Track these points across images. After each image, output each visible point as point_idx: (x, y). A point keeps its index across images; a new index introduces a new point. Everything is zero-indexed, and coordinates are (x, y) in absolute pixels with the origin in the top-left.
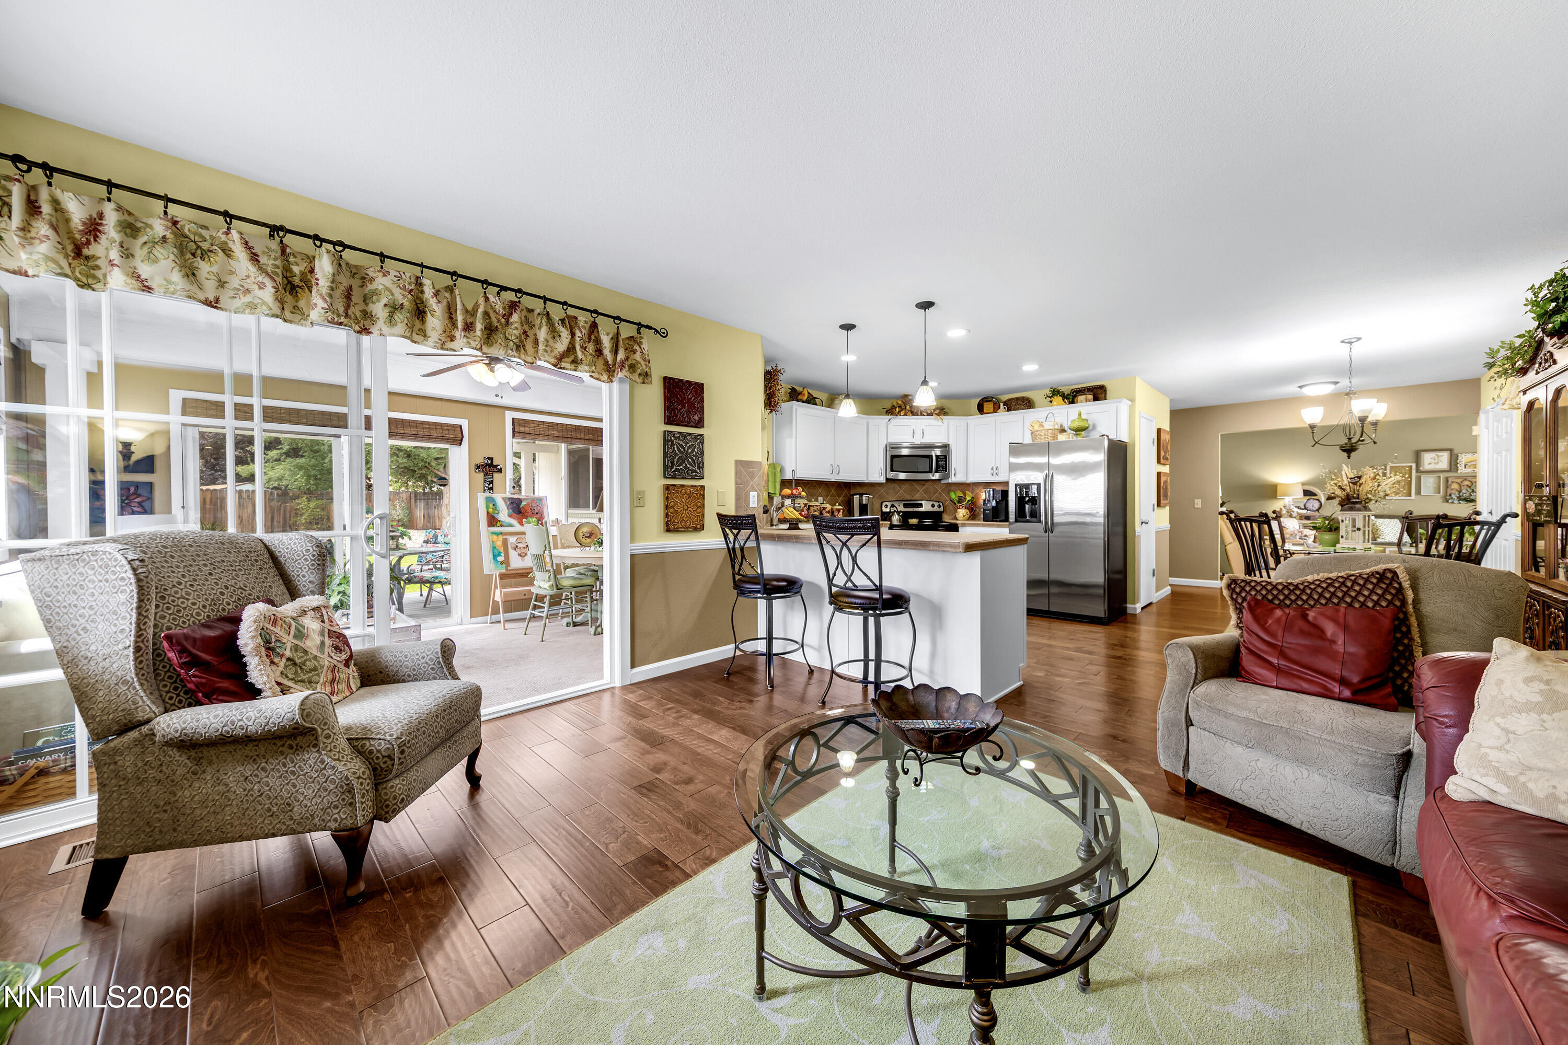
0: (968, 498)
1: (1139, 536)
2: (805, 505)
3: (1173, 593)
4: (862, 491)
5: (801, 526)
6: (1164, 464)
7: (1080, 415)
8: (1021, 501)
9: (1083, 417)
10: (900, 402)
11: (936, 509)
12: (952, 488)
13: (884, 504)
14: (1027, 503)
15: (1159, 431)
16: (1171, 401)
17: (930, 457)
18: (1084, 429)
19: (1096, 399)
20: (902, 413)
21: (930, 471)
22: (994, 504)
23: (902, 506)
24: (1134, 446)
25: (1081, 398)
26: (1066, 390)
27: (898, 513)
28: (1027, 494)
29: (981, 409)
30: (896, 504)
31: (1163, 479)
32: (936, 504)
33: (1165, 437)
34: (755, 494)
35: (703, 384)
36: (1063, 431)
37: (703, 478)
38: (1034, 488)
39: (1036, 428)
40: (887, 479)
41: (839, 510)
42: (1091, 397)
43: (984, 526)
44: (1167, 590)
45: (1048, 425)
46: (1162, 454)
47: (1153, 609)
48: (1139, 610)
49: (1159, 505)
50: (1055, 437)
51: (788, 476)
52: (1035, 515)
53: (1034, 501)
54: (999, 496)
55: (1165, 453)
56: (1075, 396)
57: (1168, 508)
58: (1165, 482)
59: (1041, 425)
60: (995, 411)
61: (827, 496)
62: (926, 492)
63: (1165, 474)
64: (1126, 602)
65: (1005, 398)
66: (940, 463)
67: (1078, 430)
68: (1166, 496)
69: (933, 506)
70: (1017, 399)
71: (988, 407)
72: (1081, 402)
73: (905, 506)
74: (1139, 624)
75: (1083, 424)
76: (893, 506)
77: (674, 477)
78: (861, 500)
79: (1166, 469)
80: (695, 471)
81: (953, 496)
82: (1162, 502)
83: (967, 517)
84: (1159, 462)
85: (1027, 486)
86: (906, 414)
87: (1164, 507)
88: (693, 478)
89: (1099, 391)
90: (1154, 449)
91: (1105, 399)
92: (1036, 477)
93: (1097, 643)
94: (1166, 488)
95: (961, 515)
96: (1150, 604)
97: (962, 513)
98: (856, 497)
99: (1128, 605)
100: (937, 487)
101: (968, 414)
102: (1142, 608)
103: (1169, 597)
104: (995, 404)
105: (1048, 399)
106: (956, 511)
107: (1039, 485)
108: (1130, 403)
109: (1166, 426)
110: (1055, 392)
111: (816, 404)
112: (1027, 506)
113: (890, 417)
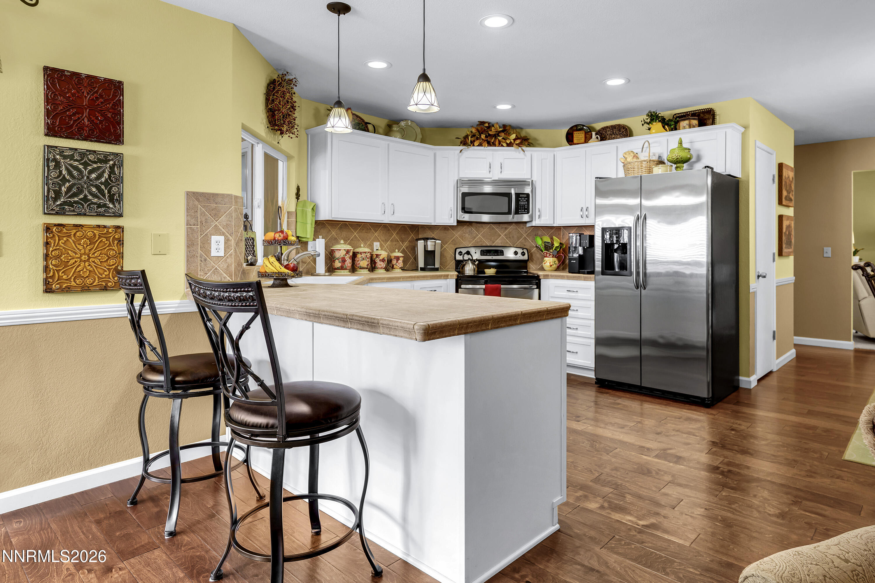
0: (556, 244)
1: (755, 293)
2: (348, 252)
3: (799, 357)
4: (425, 236)
5: (290, 282)
6: (788, 206)
7: (681, 143)
8: (608, 249)
9: (685, 145)
10: (474, 130)
11: (519, 257)
12: (540, 233)
13: (458, 251)
14: (616, 251)
15: (781, 166)
16: (795, 132)
17: (509, 195)
18: (686, 161)
19: (702, 123)
20: (477, 143)
21: (509, 213)
22: (581, 251)
23: (479, 253)
24: (748, 182)
25: (684, 123)
26: (667, 114)
27: (473, 261)
28: (618, 241)
29: (570, 139)
30: (472, 251)
31: (785, 223)
32: (520, 251)
33: (789, 174)
34: (222, 239)
35: (120, 83)
36: (661, 162)
37: (121, 216)
38: (626, 233)
39: (629, 159)
40: (458, 222)
41: (398, 258)
42: (695, 122)
43: (568, 278)
44: (792, 353)
45: (644, 156)
46: (785, 193)
47: (773, 381)
48: (754, 384)
49: (780, 254)
50: (650, 171)
51: (324, 216)
52: (623, 266)
53: (624, 248)
54: (586, 242)
55: (789, 192)
56: (677, 122)
57: (792, 258)
58: (789, 227)
59: (636, 156)
60: (586, 142)
61: (386, 241)
62: (508, 236)
63: (788, 217)
64: (737, 373)
65: (599, 126)
66: (521, 203)
67: (679, 162)
68: (789, 243)
69: (516, 253)
70: (613, 127)
71: (578, 136)
72: (684, 128)
73: (483, 253)
74: (751, 405)
75: (684, 155)
76: (468, 253)
77: (61, 212)
78: (425, 247)
79: (790, 212)
80: (105, 205)
81: (539, 242)
82: (785, 250)
83: (555, 266)
84: (780, 203)
85: (617, 231)
86: (480, 145)
87: (788, 255)
88: (99, 215)
89: (707, 116)
90: (776, 186)
91: (713, 123)
92: (627, 221)
93: (692, 439)
94: (790, 234)
95: (548, 264)
96: (771, 372)
97: (549, 262)
98: (421, 243)
99: (741, 378)
100: (521, 230)
101: (556, 145)
102: (759, 380)
103: (794, 364)
104: (586, 133)
105: (646, 126)
106: (543, 260)
107: (629, 229)
108: (743, 130)
109: (790, 162)
110: (654, 117)
111: (368, 131)
112: (616, 254)
113: (461, 147)
